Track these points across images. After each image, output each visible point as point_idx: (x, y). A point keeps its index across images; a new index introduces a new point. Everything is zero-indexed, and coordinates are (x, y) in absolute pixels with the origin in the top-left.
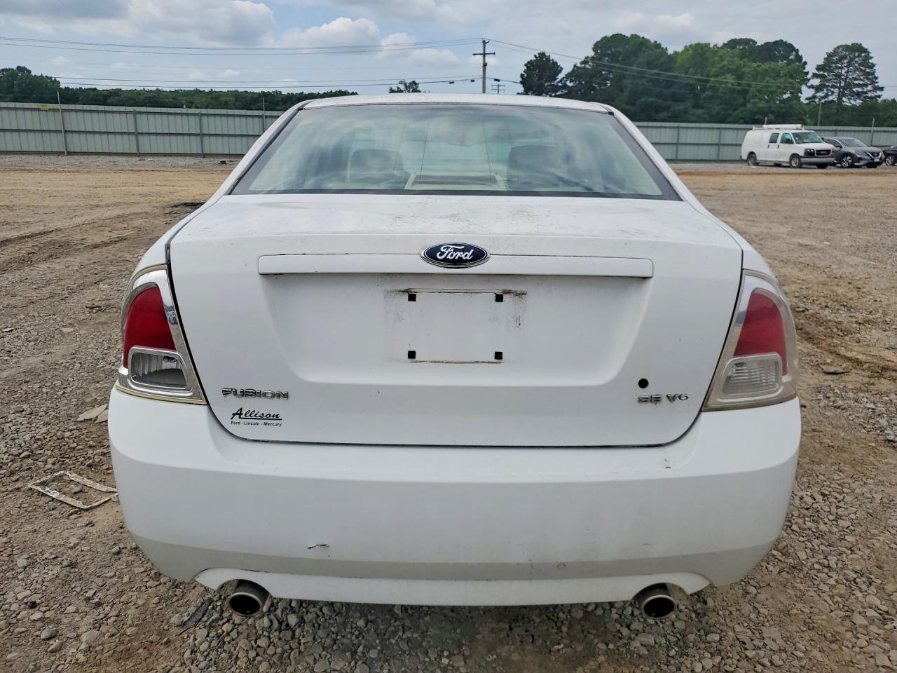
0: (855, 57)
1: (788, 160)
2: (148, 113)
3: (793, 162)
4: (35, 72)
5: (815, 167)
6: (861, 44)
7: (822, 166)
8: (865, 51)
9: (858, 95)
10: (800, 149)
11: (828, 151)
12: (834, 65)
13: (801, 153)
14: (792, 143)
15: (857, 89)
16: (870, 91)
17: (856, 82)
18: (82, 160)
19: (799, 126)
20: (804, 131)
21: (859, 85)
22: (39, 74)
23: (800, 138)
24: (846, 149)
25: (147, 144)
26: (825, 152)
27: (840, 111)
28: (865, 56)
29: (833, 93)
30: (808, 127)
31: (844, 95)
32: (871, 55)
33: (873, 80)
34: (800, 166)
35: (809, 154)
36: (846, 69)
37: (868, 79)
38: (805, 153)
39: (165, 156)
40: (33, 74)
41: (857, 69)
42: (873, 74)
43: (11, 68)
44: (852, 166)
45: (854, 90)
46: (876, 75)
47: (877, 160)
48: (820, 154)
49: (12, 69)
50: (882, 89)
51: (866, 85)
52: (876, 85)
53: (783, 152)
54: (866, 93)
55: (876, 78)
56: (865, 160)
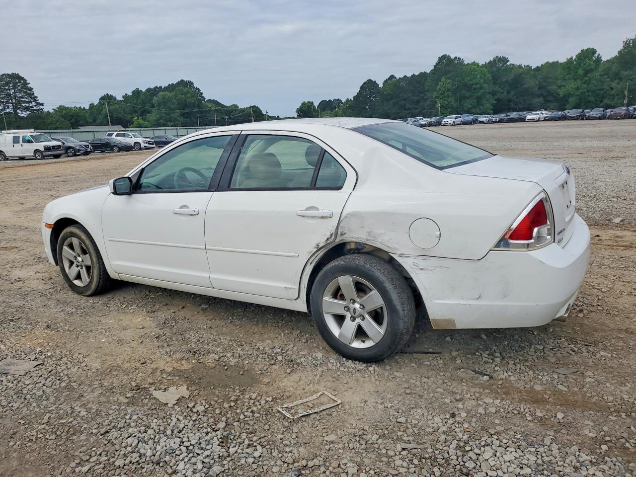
0: (17, 83)
1: (32, 154)
3: (37, 156)
5: (52, 157)
6: (18, 74)
7: (57, 156)
8: (22, 79)
9: (27, 108)
10: (40, 146)
11: (59, 146)
12: (3, 88)
13: (42, 149)
14: (32, 142)
15: (25, 104)
16: (34, 106)
17: (23, 100)
19: (32, 130)
20: (35, 134)
21: (25, 102)
23: (37, 139)
24: (67, 144)
26: (57, 147)
27: (18, 120)
28: (24, 82)
29: (8, 107)
30: (38, 131)
31: (18, 109)
32: (28, 82)
33: (35, 99)
34: (43, 158)
35: (47, 149)
36: (13, 91)
37: (31, 98)
38: (44, 149)
41: (20, 91)
42: (33, 94)
44: (75, 155)
45: (23, 105)
46: (36, 95)
47: (89, 150)
48: (55, 149)
50: (42, 105)
51: (31, 102)
52: (38, 102)
53: (28, 150)
54: (32, 107)
55: (36, 97)
56: (82, 150)
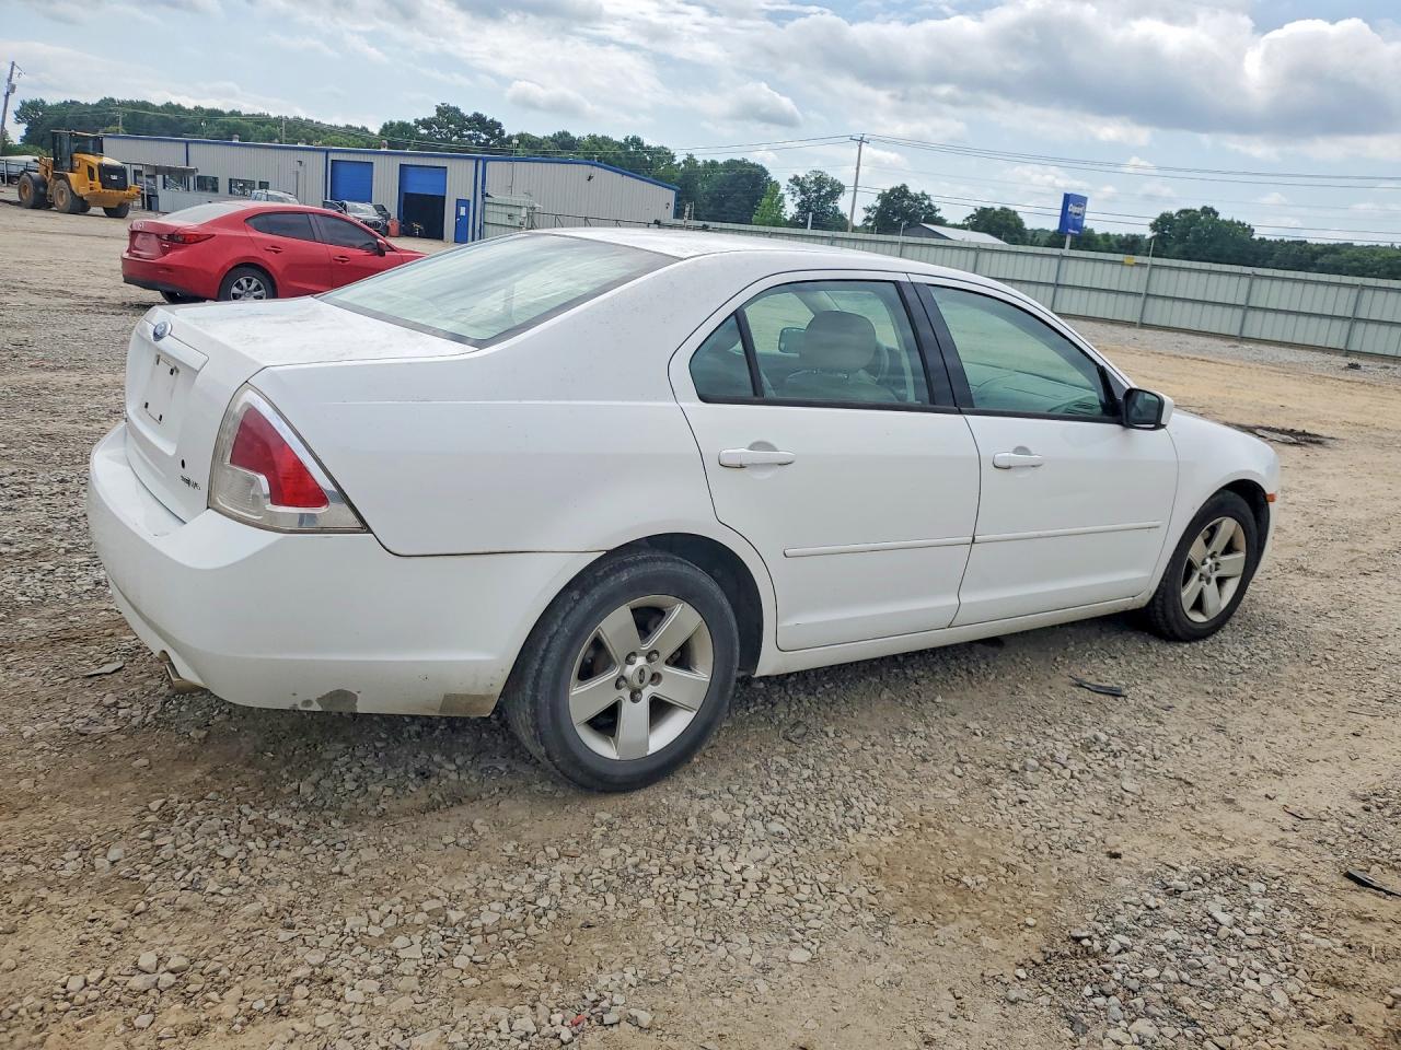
2: (1272, 278)
4: (1225, 215)
18: (1137, 335)
22: (1228, 218)
25: (1258, 325)
39: (1270, 345)
40: (1221, 217)
43: (1193, 208)
49: (1195, 211)
